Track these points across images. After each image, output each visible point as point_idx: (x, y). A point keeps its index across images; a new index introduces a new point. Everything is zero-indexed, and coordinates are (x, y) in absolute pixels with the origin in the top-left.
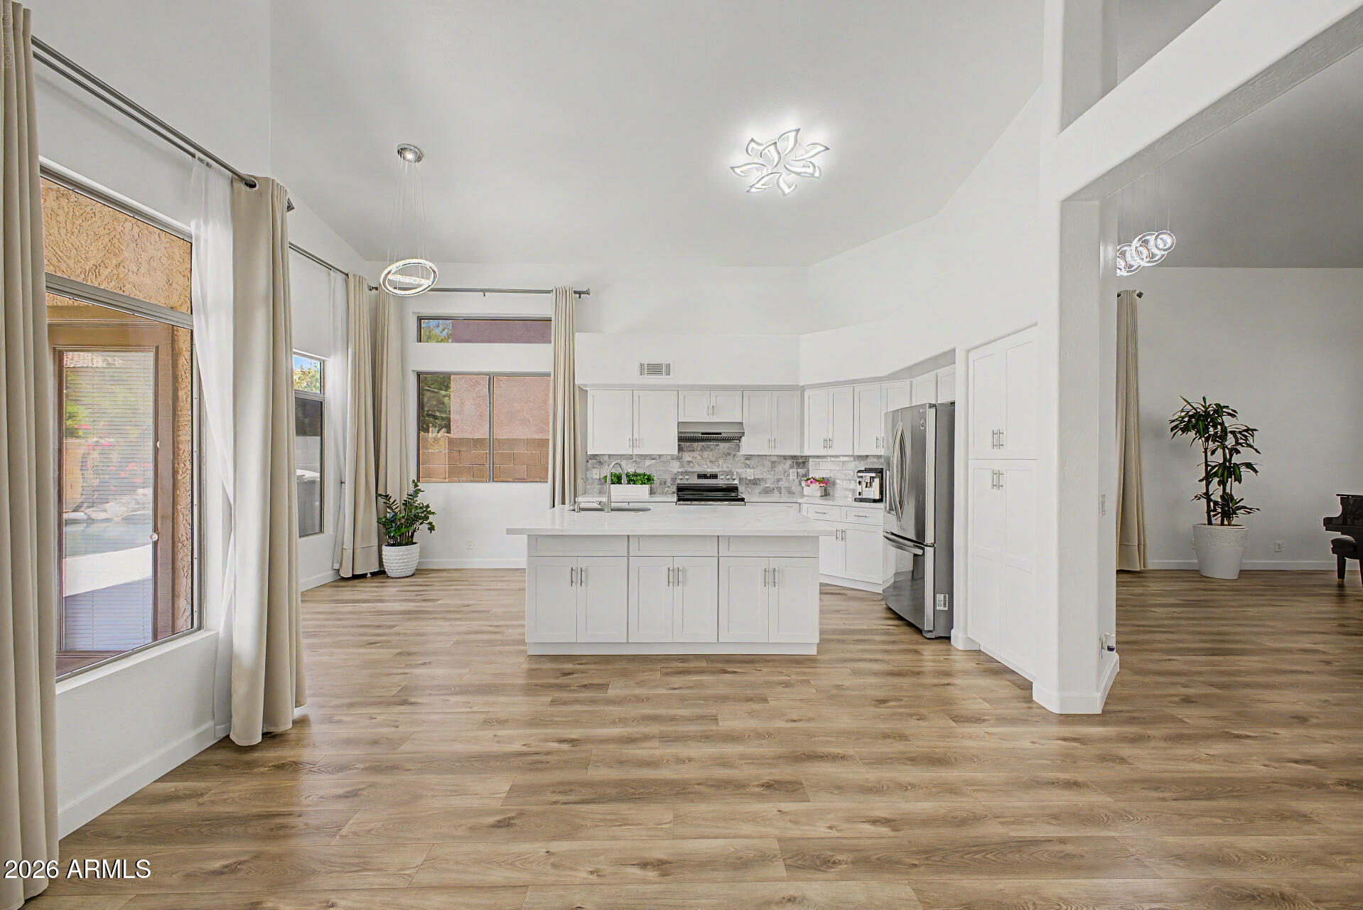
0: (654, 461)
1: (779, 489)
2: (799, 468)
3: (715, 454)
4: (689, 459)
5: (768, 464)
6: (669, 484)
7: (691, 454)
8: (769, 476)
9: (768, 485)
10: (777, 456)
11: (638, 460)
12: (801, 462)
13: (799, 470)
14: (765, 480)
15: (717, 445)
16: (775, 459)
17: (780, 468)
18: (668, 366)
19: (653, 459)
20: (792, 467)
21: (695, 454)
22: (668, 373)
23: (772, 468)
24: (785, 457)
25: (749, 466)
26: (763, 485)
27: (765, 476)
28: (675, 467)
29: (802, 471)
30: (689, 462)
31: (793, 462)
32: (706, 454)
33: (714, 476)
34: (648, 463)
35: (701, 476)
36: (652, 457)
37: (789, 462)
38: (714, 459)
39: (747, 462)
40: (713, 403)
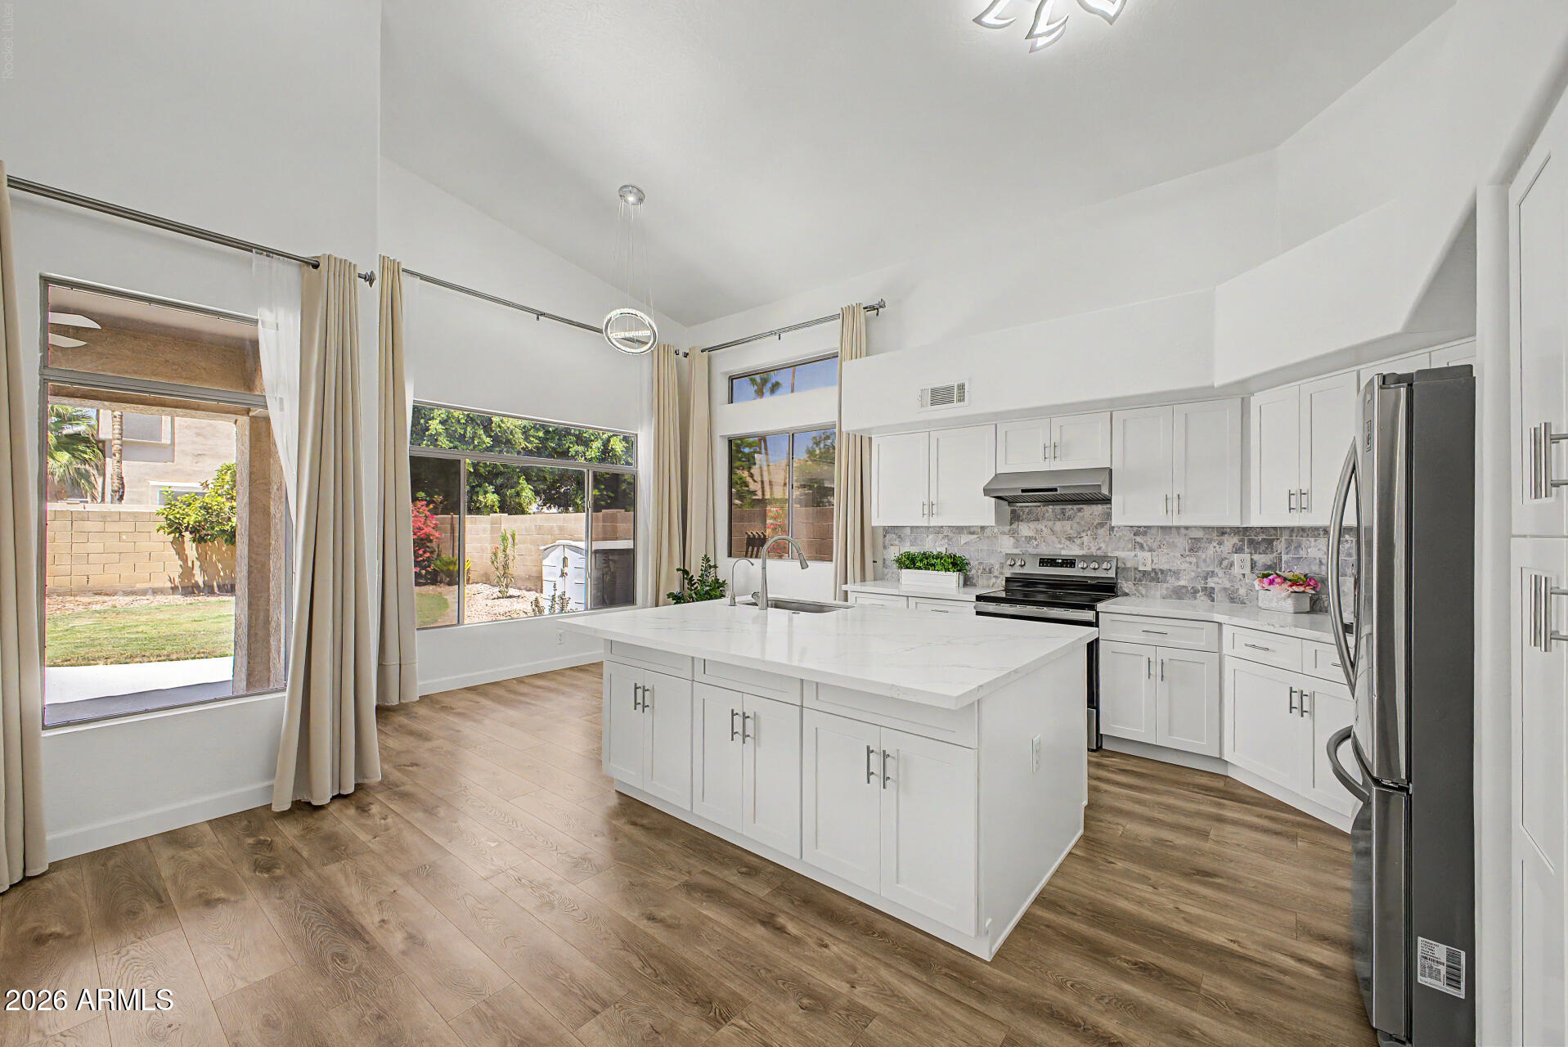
0: (975, 536)
1: (1210, 593)
2: (1256, 553)
3: (1075, 526)
4: (1031, 534)
5: (1182, 543)
6: (996, 573)
7: (1033, 525)
8: (1185, 566)
9: (1182, 583)
10: (1204, 528)
11: (950, 534)
12: (1258, 539)
13: (1256, 557)
14: (1176, 574)
15: (1080, 510)
16: (1199, 534)
17: (1211, 551)
18: (961, 387)
19: (973, 533)
20: (1238, 550)
21: (1040, 526)
22: (961, 399)
23: (1191, 550)
24: (1222, 531)
25: (1142, 547)
26: (1172, 582)
27: (1178, 564)
28: (1007, 545)
29: (1262, 559)
30: (1031, 538)
31: (1242, 540)
32: (1058, 525)
33: (1069, 563)
34: (965, 538)
35: (1046, 562)
36: (970, 530)
37: (1230, 541)
38: (1073, 533)
39: (1138, 539)
40: (1056, 438)
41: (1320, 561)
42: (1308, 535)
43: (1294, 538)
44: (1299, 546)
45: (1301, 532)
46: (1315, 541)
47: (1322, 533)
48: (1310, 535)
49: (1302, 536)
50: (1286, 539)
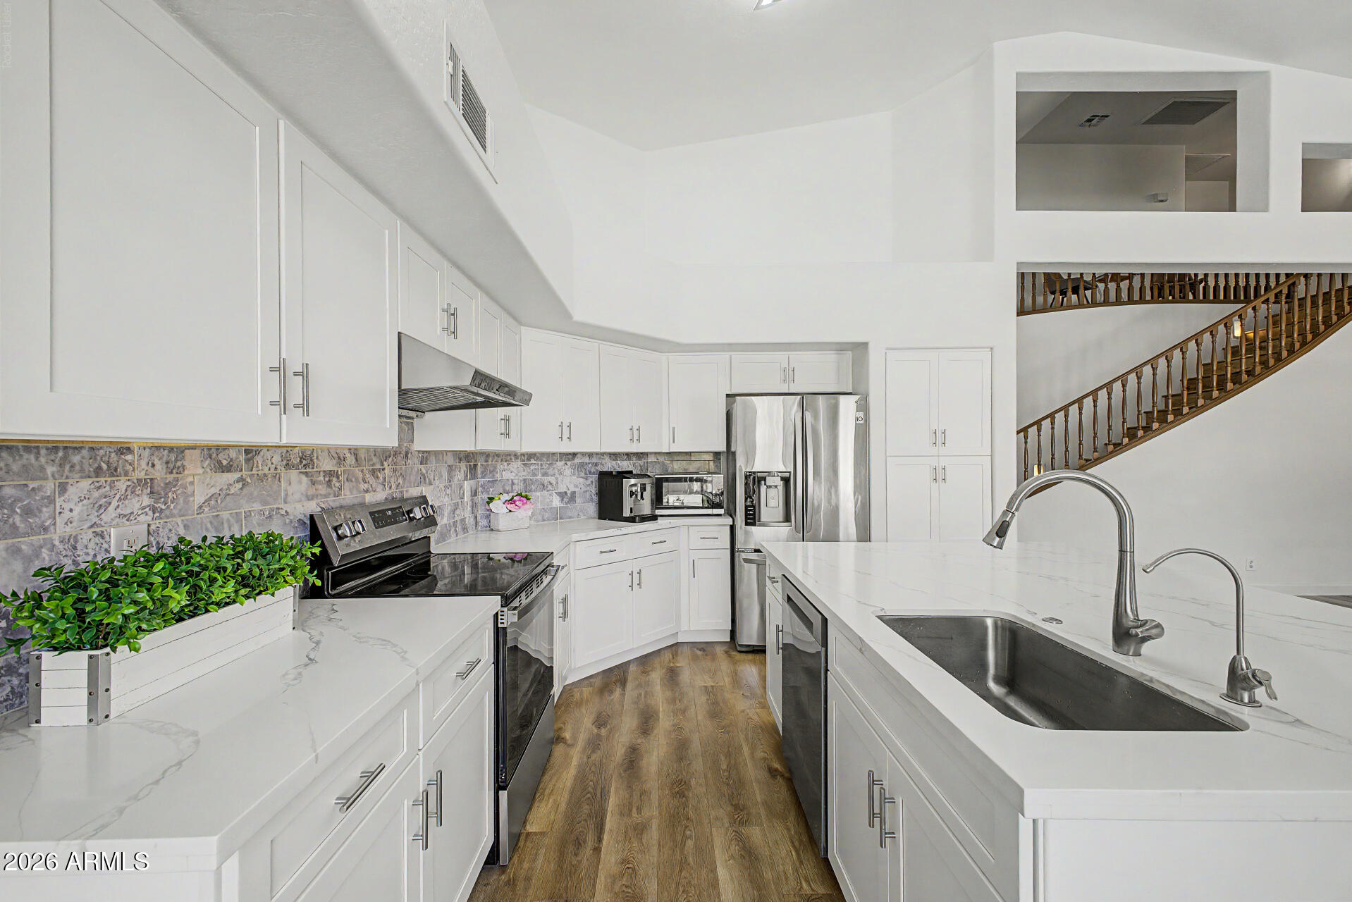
2: (471, 479)
4: (331, 465)
5: (445, 472)
8: (446, 500)
9: (444, 520)
10: (453, 454)
13: (471, 483)
14: (442, 510)
16: (452, 461)
17: (456, 479)
20: (466, 476)
24: (460, 457)
26: (440, 522)
27: (443, 499)
29: (473, 485)
30: (331, 475)
31: (467, 467)
35: (378, 518)
37: (463, 468)
39: (423, 469)
41: (512, 481)
42: (502, 460)
43: (490, 463)
44: (494, 471)
45: (496, 458)
46: (508, 465)
47: (513, 458)
48: (504, 460)
49: (496, 461)
50: (482, 465)
